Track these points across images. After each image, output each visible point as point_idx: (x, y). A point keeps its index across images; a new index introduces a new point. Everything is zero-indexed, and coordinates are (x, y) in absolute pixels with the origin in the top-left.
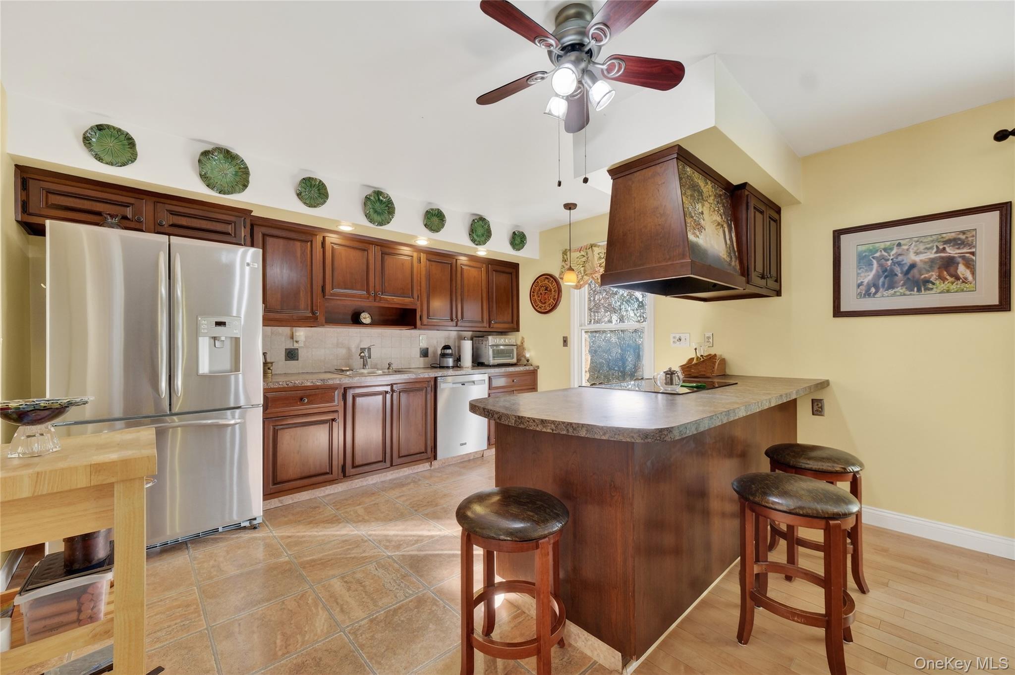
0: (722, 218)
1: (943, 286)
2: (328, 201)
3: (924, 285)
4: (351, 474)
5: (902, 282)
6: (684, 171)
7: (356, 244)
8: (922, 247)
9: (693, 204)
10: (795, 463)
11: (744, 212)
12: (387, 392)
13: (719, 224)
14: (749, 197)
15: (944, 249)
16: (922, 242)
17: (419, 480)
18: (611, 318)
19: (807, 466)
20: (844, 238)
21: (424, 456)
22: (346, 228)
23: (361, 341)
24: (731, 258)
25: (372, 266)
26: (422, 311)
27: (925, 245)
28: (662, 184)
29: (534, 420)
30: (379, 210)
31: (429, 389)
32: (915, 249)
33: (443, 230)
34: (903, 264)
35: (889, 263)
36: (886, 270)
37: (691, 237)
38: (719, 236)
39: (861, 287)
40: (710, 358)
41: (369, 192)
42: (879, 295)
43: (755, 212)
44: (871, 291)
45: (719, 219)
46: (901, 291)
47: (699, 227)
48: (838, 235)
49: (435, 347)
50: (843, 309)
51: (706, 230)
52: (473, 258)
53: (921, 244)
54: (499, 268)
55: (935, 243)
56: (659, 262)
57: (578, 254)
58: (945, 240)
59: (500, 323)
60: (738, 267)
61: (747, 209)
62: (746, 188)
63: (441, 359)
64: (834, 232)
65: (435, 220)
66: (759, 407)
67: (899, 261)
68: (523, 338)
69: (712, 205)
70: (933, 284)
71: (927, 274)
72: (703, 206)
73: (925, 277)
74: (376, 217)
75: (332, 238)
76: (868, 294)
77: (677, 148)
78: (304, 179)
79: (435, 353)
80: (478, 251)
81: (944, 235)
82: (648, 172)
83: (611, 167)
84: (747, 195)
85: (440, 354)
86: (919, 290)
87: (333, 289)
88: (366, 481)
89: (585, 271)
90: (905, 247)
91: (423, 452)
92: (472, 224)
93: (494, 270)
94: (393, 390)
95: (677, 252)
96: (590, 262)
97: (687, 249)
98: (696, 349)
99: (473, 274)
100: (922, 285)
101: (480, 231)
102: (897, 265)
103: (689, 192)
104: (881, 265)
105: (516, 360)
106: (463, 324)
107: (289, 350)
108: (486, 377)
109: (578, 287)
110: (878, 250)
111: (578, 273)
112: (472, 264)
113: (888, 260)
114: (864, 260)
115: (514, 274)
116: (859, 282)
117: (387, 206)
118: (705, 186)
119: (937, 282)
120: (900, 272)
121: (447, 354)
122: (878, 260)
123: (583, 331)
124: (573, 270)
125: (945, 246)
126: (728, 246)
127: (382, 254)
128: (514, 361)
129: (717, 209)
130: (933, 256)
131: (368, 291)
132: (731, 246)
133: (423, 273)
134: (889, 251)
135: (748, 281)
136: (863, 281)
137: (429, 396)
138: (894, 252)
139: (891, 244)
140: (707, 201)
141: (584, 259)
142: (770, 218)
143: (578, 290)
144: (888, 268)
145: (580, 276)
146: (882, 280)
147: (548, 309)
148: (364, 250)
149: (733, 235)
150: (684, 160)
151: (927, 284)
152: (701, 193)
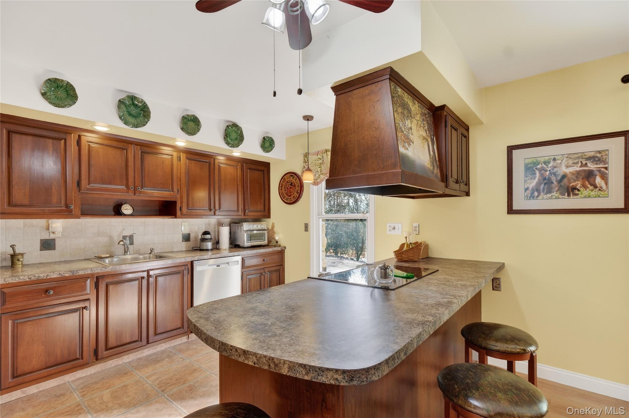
0: (427, 133)
1: (585, 192)
2: (78, 103)
3: (573, 191)
4: (104, 357)
5: (557, 188)
6: (395, 90)
7: (114, 143)
8: (571, 162)
9: (403, 120)
10: (486, 345)
11: (443, 129)
12: (143, 278)
13: (424, 138)
14: (447, 117)
15: (586, 164)
16: (570, 158)
17: (175, 354)
18: (349, 201)
19: (495, 348)
20: (515, 152)
21: (181, 331)
22: (102, 128)
23: (123, 229)
24: (434, 167)
25: (131, 163)
26: (181, 203)
27: (573, 160)
28: (377, 101)
29: (236, 349)
30: (133, 112)
31: (186, 272)
32: (566, 163)
33: (199, 134)
34: (557, 175)
35: (548, 173)
36: (545, 179)
37: (402, 150)
38: (425, 148)
39: (527, 191)
40: (417, 246)
41: (122, 96)
42: (541, 197)
43: (451, 129)
44: (535, 194)
45: (424, 134)
46: (556, 195)
47: (409, 141)
48: (510, 149)
49: (196, 232)
50: (515, 207)
51: (414, 143)
52: (230, 158)
53: (570, 159)
54: (253, 167)
55: (579, 159)
56: (374, 171)
57: (316, 157)
58: (587, 157)
59: (253, 211)
60: (439, 175)
61: (446, 127)
62: (445, 110)
63: (201, 243)
64: (508, 147)
65: (191, 124)
66: (459, 305)
67: (555, 172)
68: (273, 224)
69: (419, 122)
70: (579, 190)
71: (574, 183)
72: (411, 122)
73: (573, 185)
74: (131, 120)
75: (88, 137)
76: (532, 197)
77: (389, 70)
78: (49, 79)
79: (196, 238)
80: (233, 152)
81: (586, 154)
82: (365, 91)
83: (333, 85)
84: (446, 116)
85: (200, 239)
86: (569, 195)
87: (89, 184)
88: (121, 360)
89: (321, 171)
90: (559, 162)
91: (180, 328)
92: (226, 130)
93: (248, 168)
94: (149, 276)
95: (390, 162)
96: (325, 164)
97: (398, 160)
98: (406, 238)
99: (229, 171)
100: (571, 191)
101: (234, 135)
102: (553, 175)
103: (400, 110)
104: (541, 175)
105: (267, 242)
106: (220, 213)
107: (44, 241)
108: (239, 259)
109: (316, 183)
110: (539, 163)
111: (316, 172)
112: (229, 162)
113: (546, 171)
114: (530, 169)
115: (266, 171)
116: (526, 187)
117: (142, 110)
118: (413, 105)
119: (582, 189)
120: (555, 180)
121: (206, 239)
122: (540, 170)
123: (321, 220)
124: (311, 171)
125: (587, 162)
126: (431, 156)
127: (142, 152)
128: (266, 242)
129: (423, 125)
130: (578, 169)
131: (127, 186)
132: (434, 157)
133: (183, 170)
134: (547, 164)
135: (447, 186)
136: (529, 186)
137: (185, 278)
138: (550, 165)
139: (549, 158)
140: (414, 118)
141: (320, 161)
142: (462, 134)
143: (316, 186)
144: (547, 177)
145: (317, 175)
146: (542, 186)
147: (293, 200)
148: (123, 149)
149: (435, 147)
150: (395, 81)
151: (575, 190)
152: (409, 111)
